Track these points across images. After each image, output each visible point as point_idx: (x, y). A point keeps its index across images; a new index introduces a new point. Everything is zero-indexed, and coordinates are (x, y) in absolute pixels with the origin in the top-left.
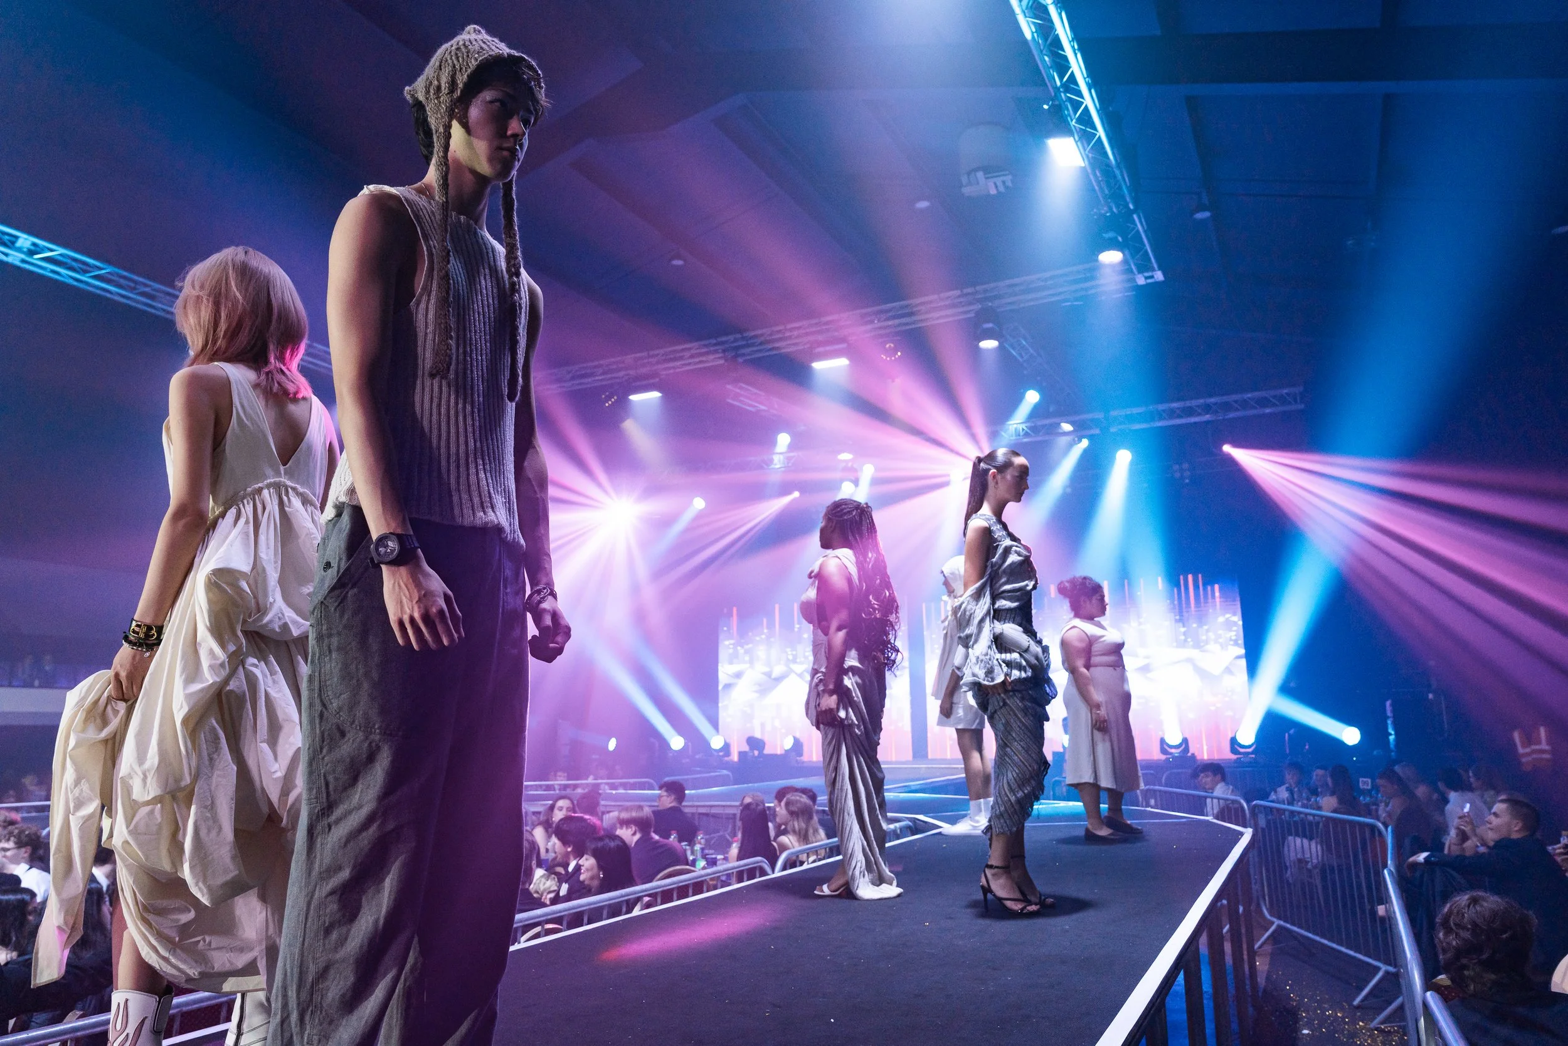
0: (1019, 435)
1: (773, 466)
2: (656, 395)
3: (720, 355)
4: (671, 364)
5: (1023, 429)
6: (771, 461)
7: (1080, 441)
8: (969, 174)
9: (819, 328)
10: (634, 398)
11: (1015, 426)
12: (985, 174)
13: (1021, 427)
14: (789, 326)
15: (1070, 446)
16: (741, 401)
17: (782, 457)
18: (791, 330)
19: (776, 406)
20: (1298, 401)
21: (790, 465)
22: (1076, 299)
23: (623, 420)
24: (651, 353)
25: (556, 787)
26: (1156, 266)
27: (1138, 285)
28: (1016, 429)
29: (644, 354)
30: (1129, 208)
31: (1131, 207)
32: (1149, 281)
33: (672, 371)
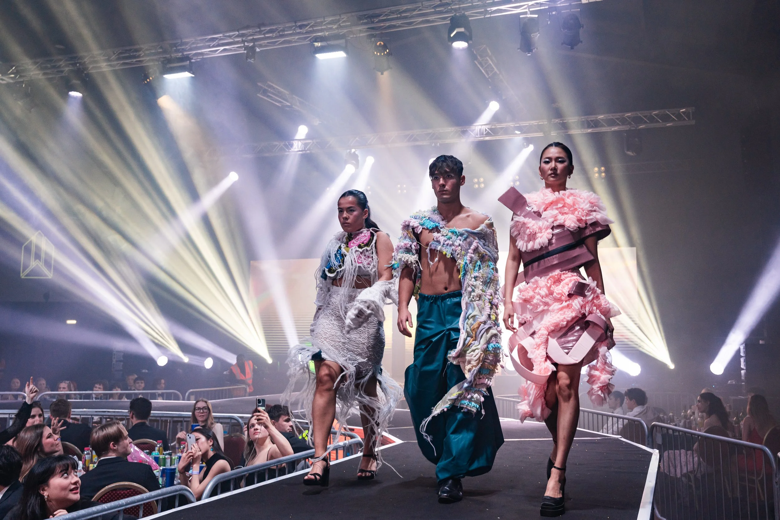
0: (483, 134)
1: (292, 150)
2: (187, 75)
5: (486, 130)
6: (291, 145)
7: (528, 146)
10: (168, 77)
11: (480, 127)
13: (484, 128)
15: (520, 150)
16: (268, 96)
17: (300, 143)
19: (298, 103)
20: (691, 118)
21: (306, 149)
22: (532, 12)
24: (185, 40)
25: (94, 396)
27: (582, 3)
28: (480, 130)
29: (179, 41)
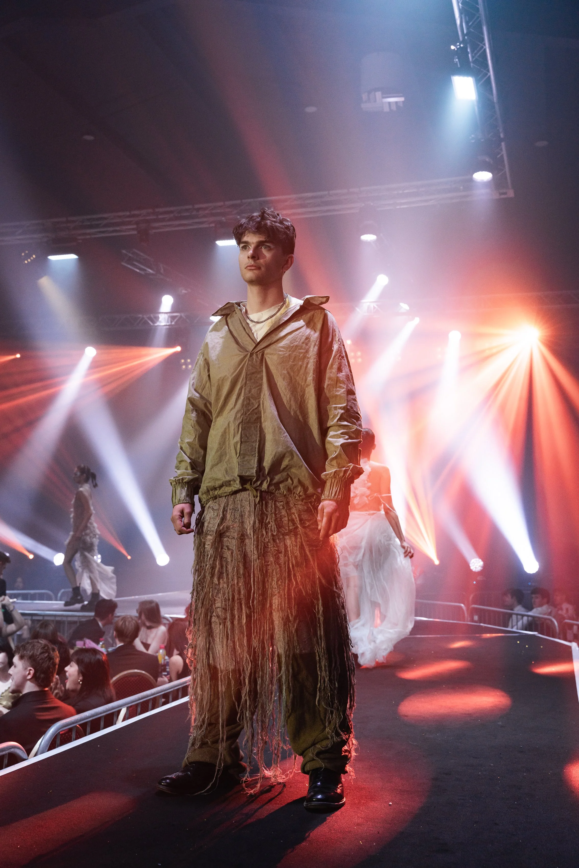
0: (370, 312)
1: (158, 323)
2: (73, 257)
3: (135, 226)
4: (88, 231)
5: (374, 307)
6: (157, 318)
7: (413, 319)
8: (369, 93)
9: (222, 211)
10: (53, 258)
11: (368, 304)
12: (382, 94)
13: (372, 305)
14: (197, 206)
16: (133, 264)
17: (166, 316)
18: (198, 210)
19: (162, 271)
21: (173, 323)
23: (40, 277)
24: (71, 219)
26: (510, 186)
28: (368, 307)
29: (64, 219)
30: (500, 136)
31: (502, 136)
32: (503, 196)
33: (88, 237)
